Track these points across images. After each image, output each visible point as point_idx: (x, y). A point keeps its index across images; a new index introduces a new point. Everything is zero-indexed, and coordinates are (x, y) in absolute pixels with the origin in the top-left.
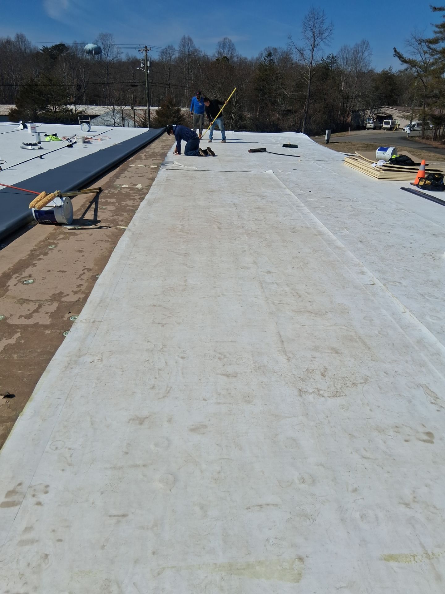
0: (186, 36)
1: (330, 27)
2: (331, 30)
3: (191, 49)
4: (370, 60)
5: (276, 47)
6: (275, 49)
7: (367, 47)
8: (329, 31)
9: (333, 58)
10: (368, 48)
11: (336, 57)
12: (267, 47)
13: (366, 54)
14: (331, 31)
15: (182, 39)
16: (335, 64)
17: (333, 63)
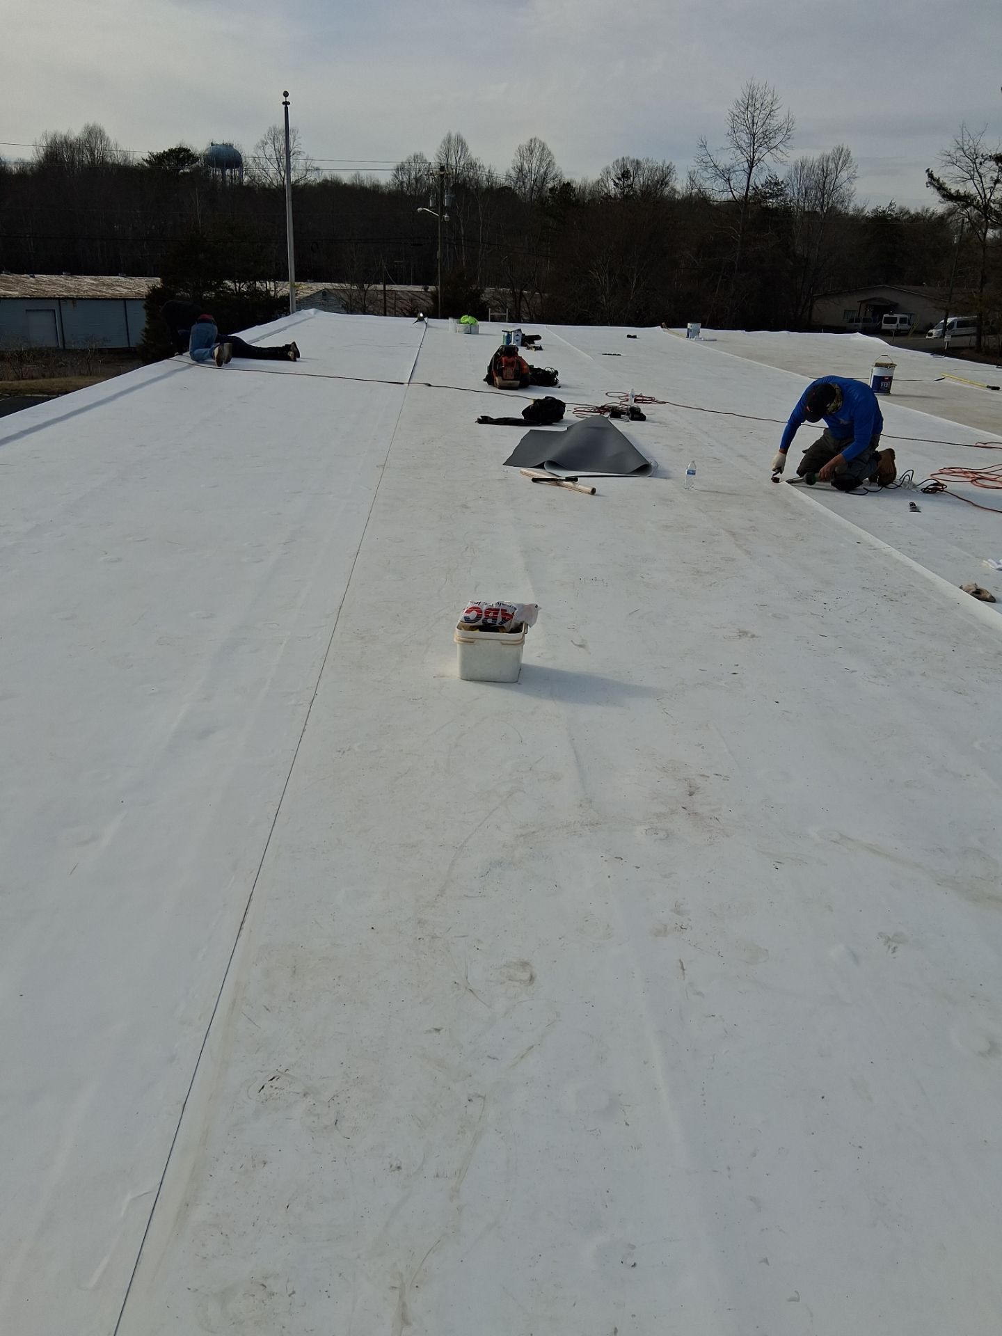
0: (453, 135)
1: (786, 125)
2: (788, 130)
3: (462, 163)
4: (853, 189)
5: (640, 159)
6: (638, 163)
7: (845, 163)
8: (785, 133)
9: (776, 184)
10: (847, 165)
11: (782, 182)
12: (620, 159)
13: (844, 175)
14: (788, 133)
15: (444, 142)
16: (781, 198)
17: (777, 195)
